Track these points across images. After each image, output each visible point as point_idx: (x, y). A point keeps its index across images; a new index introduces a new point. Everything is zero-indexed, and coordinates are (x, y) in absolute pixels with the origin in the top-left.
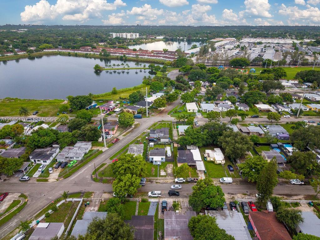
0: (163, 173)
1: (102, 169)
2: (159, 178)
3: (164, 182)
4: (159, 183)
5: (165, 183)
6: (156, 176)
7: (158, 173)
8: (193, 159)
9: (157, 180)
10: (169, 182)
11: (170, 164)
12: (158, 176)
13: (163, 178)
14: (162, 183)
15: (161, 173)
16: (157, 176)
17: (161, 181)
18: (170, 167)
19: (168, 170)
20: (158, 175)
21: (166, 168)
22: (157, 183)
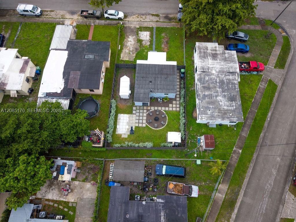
0: (145, 36)
1: (277, 51)
2: (154, 25)
3: (144, 17)
4: (153, 15)
5: (143, 15)
6: (160, 30)
7: (154, 36)
8: (68, 55)
9: (157, 21)
10: (134, 16)
11: (127, 59)
12: (155, 31)
13: (145, 25)
14: (149, 14)
15: (148, 38)
16: (158, 29)
17: (149, 18)
18: (127, 51)
19: (133, 42)
20: (154, 34)
21: (136, 49)
22: (157, 15)
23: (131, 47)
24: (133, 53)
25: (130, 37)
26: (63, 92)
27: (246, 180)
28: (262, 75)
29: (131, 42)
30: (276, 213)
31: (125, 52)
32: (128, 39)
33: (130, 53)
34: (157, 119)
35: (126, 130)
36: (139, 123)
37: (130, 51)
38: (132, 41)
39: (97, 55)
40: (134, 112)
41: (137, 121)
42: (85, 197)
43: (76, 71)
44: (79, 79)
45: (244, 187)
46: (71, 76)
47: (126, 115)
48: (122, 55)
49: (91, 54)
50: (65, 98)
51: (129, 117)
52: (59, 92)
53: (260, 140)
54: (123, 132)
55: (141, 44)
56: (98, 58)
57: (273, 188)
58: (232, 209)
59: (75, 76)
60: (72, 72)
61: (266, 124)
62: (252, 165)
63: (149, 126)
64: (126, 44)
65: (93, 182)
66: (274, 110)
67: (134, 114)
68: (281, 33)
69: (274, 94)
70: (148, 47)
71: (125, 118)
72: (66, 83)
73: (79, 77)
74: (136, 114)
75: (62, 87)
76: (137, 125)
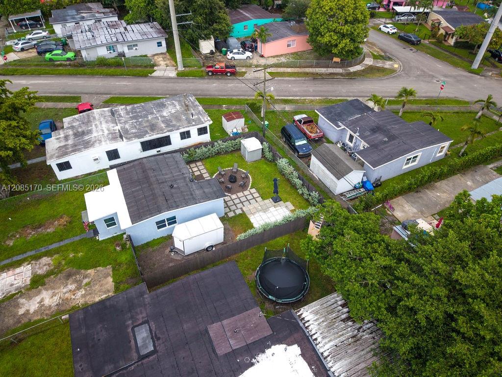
7: (17, 258)
15: (23, 268)
18: (81, 293)
19: (45, 294)
23: (65, 290)
24: (85, 277)
25: (21, 311)
26: (289, 340)
29: (43, 299)
31: (83, 296)
32: (32, 311)
33: (88, 284)
34: (233, 179)
35: (277, 208)
36: (254, 198)
37: (79, 288)
38: (38, 299)
39: (130, 322)
40: (238, 212)
41: (253, 201)
42: (415, 210)
43: (211, 341)
44: (232, 319)
46: (235, 344)
47: (251, 220)
48: (97, 299)
49: (133, 342)
50: (301, 325)
51: (253, 214)
52: (295, 349)
54: (285, 209)
55: (48, 274)
56: (141, 313)
58: (292, 99)
59: (229, 334)
60: (221, 351)
63: (250, 184)
64: (54, 308)
65: (389, 212)
67: (243, 211)
69: (127, 97)
70: (56, 256)
71: (258, 219)
72: (261, 346)
73: (225, 322)
74: (241, 208)
75: (278, 349)
76: (259, 199)
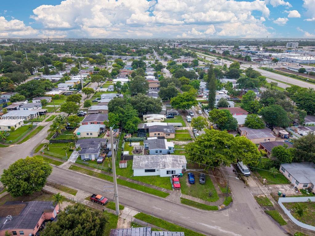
27: (101, 179)
28: (172, 190)
30: (81, 189)
35: (133, 145)
40: (141, 146)
45: (98, 178)
51: (138, 145)
52: (147, 126)
53: (123, 186)
57: (94, 189)
58: (88, 174)
61: (134, 189)
62: (109, 182)
64: (180, 141)
66: (145, 194)
68: (220, 206)
69: (158, 195)
75: (149, 126)
